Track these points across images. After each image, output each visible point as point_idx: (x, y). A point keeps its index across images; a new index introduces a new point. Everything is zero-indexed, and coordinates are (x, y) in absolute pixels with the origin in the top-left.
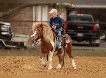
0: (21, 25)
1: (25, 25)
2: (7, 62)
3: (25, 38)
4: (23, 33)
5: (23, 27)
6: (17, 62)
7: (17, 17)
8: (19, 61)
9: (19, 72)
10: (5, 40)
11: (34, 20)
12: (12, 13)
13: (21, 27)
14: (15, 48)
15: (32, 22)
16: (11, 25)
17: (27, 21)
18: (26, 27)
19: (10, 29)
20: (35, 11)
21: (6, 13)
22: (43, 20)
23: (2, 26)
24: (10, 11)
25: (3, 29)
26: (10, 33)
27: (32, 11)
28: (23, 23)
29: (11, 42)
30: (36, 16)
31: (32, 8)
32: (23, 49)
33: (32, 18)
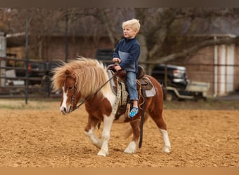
0: (198, 70)
1: (204, 70)
2: (181, 118)
3: (204, 86)
4: (202, 80)
5: (203, 73)
6: (195, 118)
7: (194, 60)
8: (196, 117)
9: (197, 132)
10: (179, 89)
11: (216, 62)
12: (188, 54)
13: (199, 72)
14: (191, 100)
15: (214, 65)
16: (187, 70)
17: (208, 65)
18: (205, 73)
19: (184, 75)
20: (218, 51)
21: (180, 54)
22: (229, 63)
23: (175, 71)
24: (186, 51)
25: (175, 75)
26: (185, 80)
27: (214, 51)
28: (201, 67)
29: (187, 92)
30: (219, 58)
31: (214, 48)
32: (202, 101)
33: (214, 60)
